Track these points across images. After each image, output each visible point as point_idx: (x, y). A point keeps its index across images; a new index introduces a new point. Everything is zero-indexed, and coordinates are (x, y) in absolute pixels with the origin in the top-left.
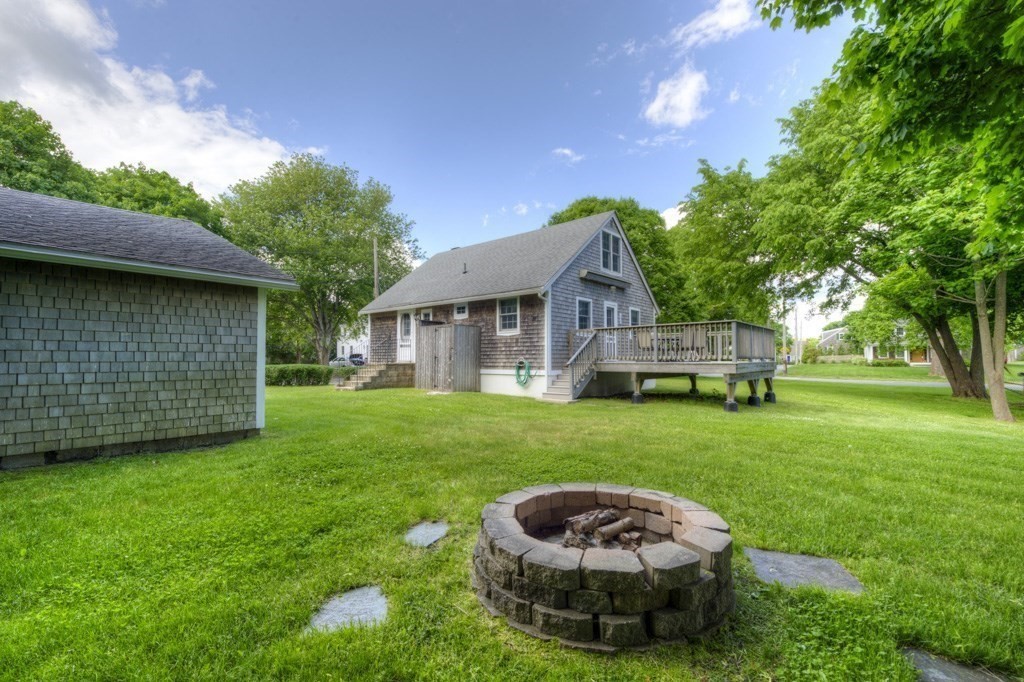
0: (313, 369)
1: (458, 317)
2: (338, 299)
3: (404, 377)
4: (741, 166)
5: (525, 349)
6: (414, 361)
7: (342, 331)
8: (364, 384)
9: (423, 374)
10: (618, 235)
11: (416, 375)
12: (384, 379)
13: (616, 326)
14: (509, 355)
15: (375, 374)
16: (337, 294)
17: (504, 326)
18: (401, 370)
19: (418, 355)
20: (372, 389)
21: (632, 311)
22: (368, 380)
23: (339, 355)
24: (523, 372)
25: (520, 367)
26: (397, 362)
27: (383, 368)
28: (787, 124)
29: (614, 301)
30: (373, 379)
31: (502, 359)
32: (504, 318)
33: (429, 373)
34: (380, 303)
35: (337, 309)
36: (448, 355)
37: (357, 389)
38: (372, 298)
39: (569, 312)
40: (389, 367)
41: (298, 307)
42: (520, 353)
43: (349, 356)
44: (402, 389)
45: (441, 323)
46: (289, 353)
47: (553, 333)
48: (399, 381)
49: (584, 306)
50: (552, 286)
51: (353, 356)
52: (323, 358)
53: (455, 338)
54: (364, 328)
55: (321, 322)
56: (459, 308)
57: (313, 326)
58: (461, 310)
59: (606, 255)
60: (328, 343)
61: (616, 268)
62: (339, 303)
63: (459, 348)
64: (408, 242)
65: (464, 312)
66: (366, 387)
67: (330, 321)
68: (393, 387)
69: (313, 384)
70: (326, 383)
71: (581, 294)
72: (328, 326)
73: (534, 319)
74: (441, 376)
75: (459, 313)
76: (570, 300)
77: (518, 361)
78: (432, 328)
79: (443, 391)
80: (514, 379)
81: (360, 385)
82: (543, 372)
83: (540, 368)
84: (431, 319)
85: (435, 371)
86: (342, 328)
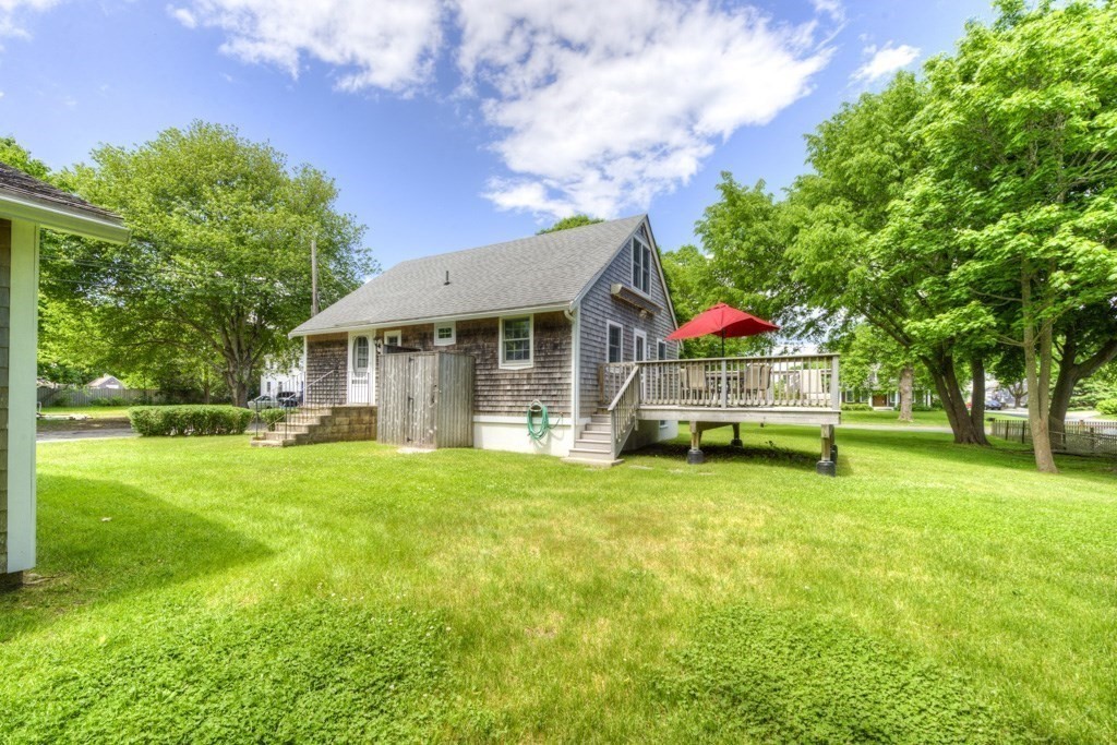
0: (221, 413)
1: (440, 342)
2: (260, 320)
3: (358, 426)
4: (759, 186)
5: (541, 387)
6: (373, 403)
7: (268, 363)
8: (297, 436)
9: (389, 420)
10: (648, 247)
11: (379, 424)
12: (329, 429)
13: (645, 361)
14: (517, 395)
15: (315, 422)
16: (260, 312)
17: (509, 356)
18: (354, 416)
19: (381, 395)
20: (309, 443)
21: (660, 344)
22: (304, 431)
23: (264, 392)
24: (538, 421)
25: (535, 413)
26: (348, 405)
27: (327, 413)
28: (814, 141)
29: (643, 329)
30: (311, 428)
31: (506, 402)
32: (508, 346)
33: (398, 422)
34: (320, 323)
35: (257, 332)
36: (428, 395)
37: (286, 445)
38: (309, 317)
39: (599, 340)
40: (336, 411)
41: (202, 328)
42: (534, 394)
43: (276, 394)
44: (356, 443)
45: (415, 350)
46: (193, 389)
47: (582, 367)
48: (352, 431)
49: (614, 331)
50: (582, 302)
51: (281, 395)
52: (239, 396)
53: (440, 371)
54: (298, 359)
55: (235, 350)
56: (441, 330)
57: (224, 355)
58: (445, 333)
59: (636, 269)
60: (245, 377)
61: (645, 289)
62: (262, 326)
63: (445, 386)
64: (358, 251)
65: (449, 336)
66: (300, 440)
67: (249, 349)
68: (342, 439)
69: (220, 433)
70: (241, 432)
71: (612, 317)
72: (245, 355)
73: (555, 347)
74: (417, 425)
75: (441, 337)
76: (600, 324)
77: (530, 404)
78: (403, 357)
79: (420, 446)
80: (525, 431)
81: (290, 438)
82: (566, 421)
83: (565, 414)
84: (399, 344)
85: (408, 418)
86: (268, 358)
